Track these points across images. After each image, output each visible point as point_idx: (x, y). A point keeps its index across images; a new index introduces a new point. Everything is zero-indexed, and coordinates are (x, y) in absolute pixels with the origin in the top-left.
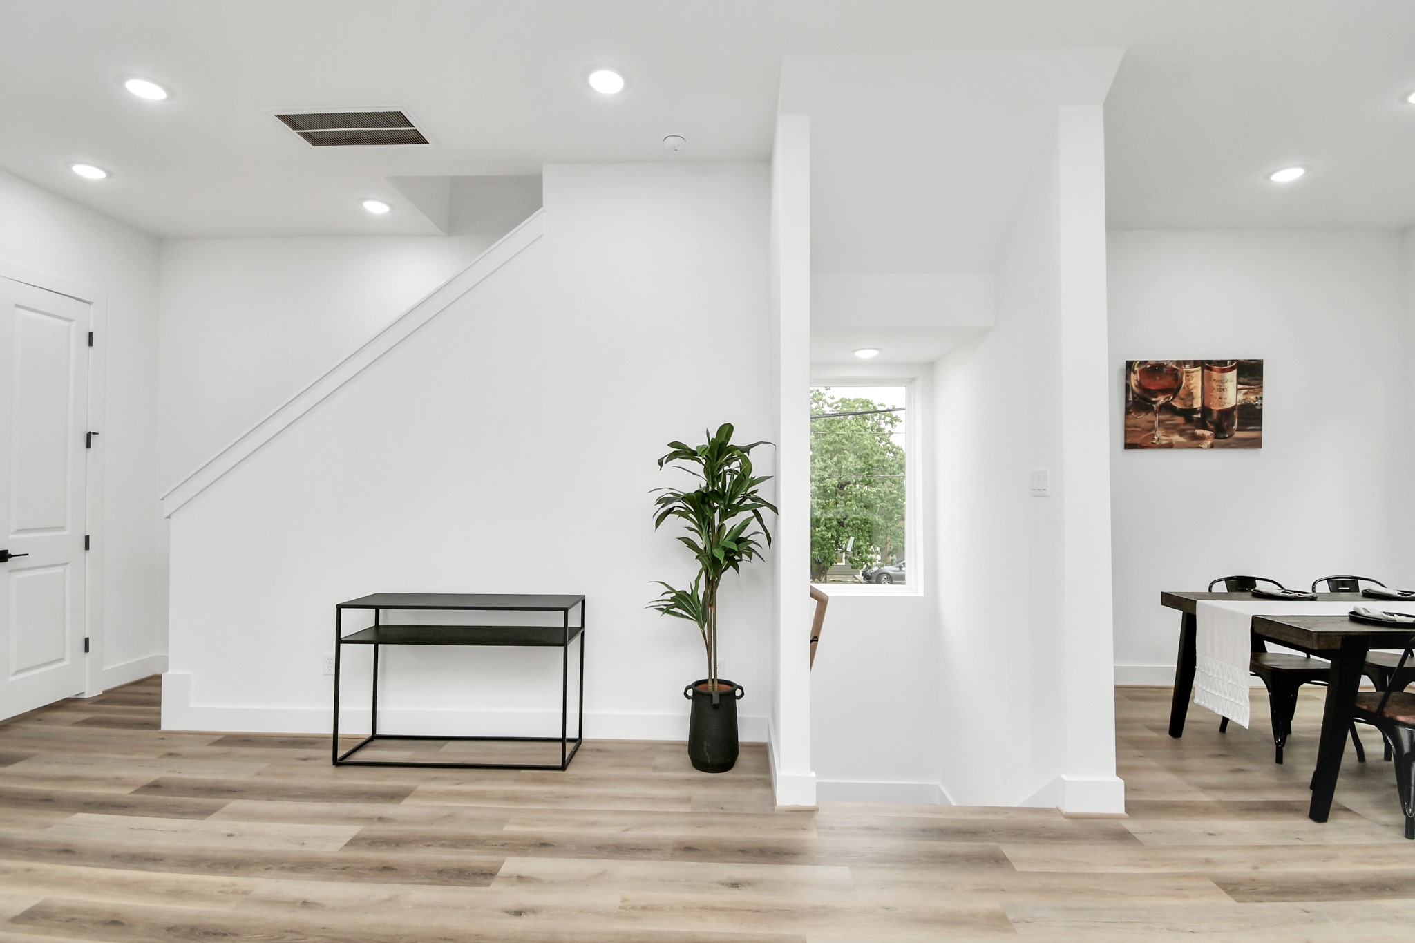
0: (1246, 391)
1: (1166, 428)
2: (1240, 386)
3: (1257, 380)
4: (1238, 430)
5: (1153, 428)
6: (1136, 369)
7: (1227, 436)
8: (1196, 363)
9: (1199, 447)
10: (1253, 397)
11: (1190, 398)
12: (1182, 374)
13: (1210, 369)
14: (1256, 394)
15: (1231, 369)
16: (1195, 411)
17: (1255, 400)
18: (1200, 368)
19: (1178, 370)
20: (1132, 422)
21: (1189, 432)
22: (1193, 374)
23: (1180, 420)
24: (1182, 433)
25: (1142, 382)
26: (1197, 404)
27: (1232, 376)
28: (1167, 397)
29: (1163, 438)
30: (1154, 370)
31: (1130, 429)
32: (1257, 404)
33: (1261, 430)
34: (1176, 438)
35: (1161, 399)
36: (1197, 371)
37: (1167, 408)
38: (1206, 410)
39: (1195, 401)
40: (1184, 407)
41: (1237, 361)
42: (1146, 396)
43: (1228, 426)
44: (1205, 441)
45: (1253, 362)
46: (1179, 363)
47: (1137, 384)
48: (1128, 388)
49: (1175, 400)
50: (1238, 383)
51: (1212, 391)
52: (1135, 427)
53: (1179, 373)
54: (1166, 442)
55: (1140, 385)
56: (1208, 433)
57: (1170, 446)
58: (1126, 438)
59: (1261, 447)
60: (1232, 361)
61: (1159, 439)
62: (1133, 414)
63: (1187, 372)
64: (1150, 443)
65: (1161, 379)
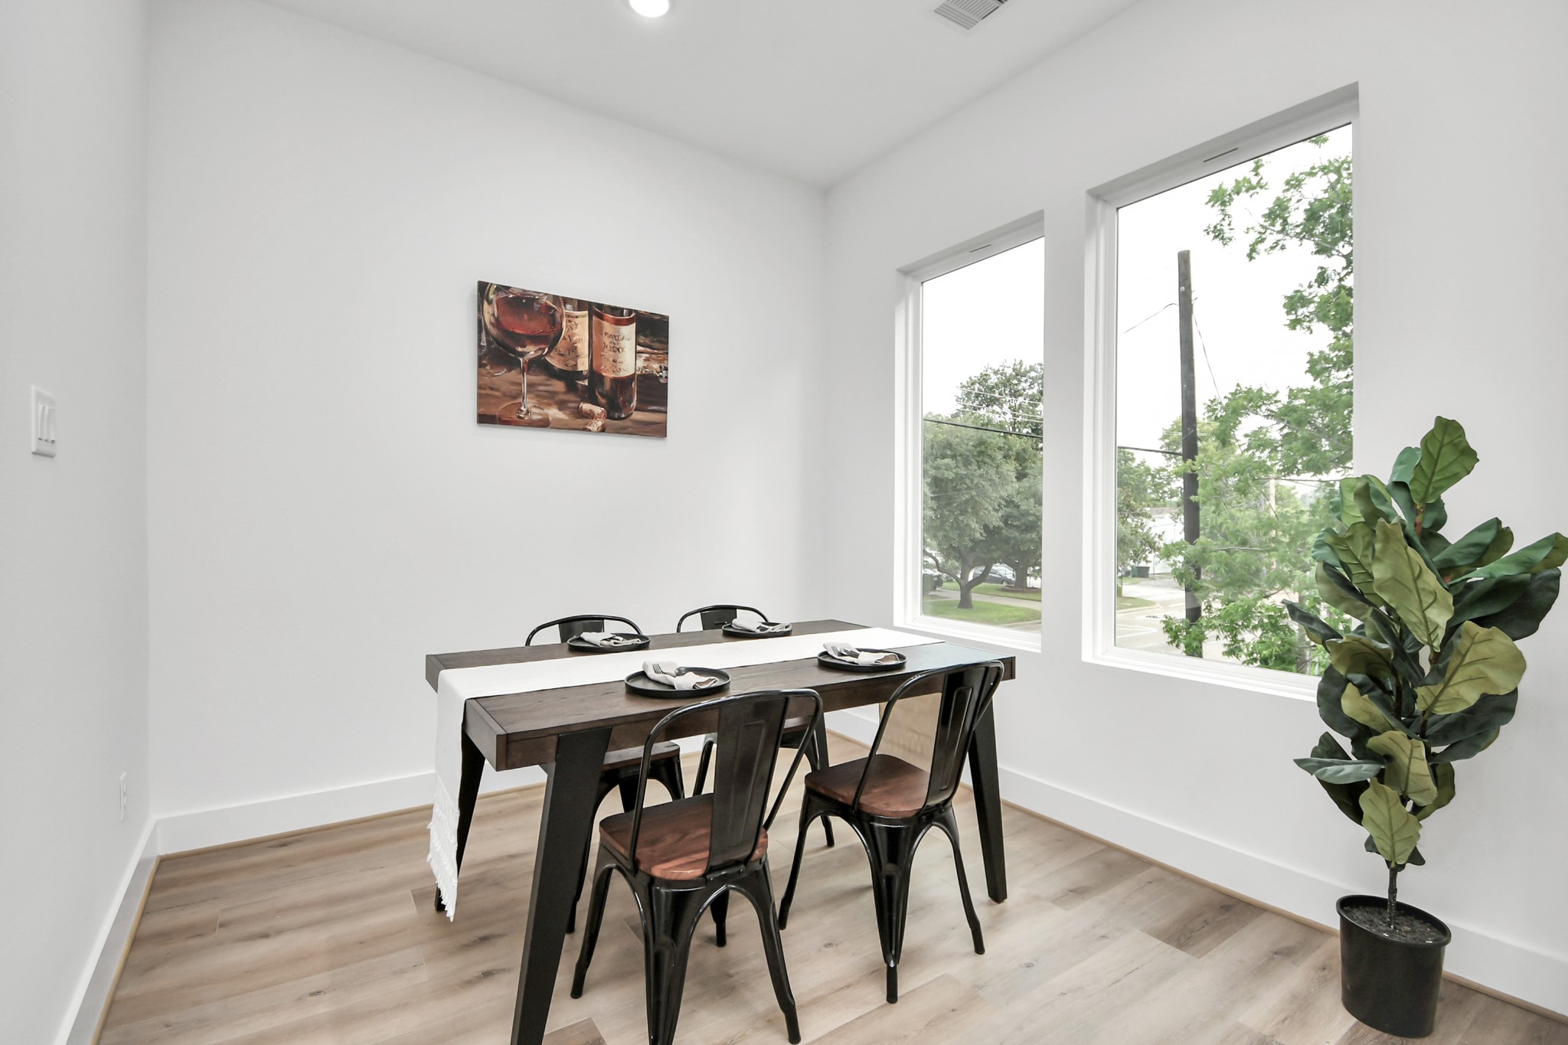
0: (647, 355)
1: (538, 396)
2: (639, 348)
3: (660, 342)
4: (637, 409)
5: (520, 394)
6: (491, 296)
7: (623, 416)
8: (581, 305)
9: (585, 429)
10: (656, 366)
11: (573, 355)
12: (562, 317)
13: (601, 317)
14: (661, 361)
15: (629, 322)
16: (579, 375)
17: (659, 370)
18: (586, 312)
19: (555, 310)
20: (487, 380)
21: (572, 405)
22: (577, 320)
23: (559, 386)
24: (562, 405)
25: (501, 319)
26: (583, 366)
27: (629, 331)
28: (540, 349)
29: (534, 410)
30: (519, 303)
31: (484, 392)
32: (661, 376)
33: (666, 413)
34: (554, 413)
35: (531, 351)
36: (583, 316)
37: (540, 365)
38: (595, 376)
39: (580, 361)
40: (565, 368)
41: (636, 311)
42: (509, 342)
43: (624, 402)
44: (594, 421)
45: (657, 318)
46: (556, 299)
47: (493, 320)
48: (481, 325)
49: (552, 354)
50: (638, 343)
51: (603, 350)
52: (491, 389)
53: (558, 315)
54: (539, 417)
55: (497, 323)
56: (598, 410)
57: (544, 424)
58: (479, 405)
59: (666, 436)
60: (630, 311)
61: (528, 412)
62: (488, 368)
63: (568, 316)
64: (514, 417)
65: (530, 319)
